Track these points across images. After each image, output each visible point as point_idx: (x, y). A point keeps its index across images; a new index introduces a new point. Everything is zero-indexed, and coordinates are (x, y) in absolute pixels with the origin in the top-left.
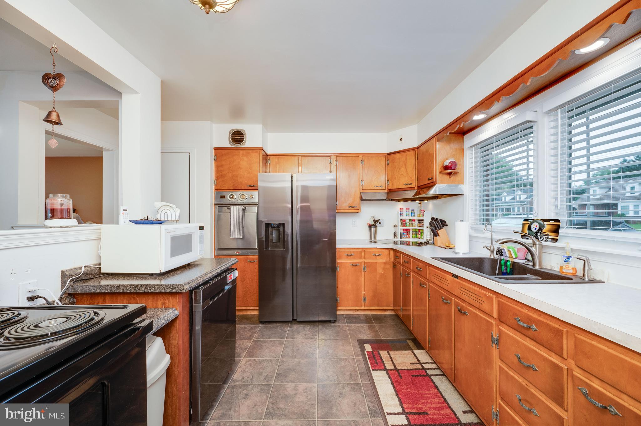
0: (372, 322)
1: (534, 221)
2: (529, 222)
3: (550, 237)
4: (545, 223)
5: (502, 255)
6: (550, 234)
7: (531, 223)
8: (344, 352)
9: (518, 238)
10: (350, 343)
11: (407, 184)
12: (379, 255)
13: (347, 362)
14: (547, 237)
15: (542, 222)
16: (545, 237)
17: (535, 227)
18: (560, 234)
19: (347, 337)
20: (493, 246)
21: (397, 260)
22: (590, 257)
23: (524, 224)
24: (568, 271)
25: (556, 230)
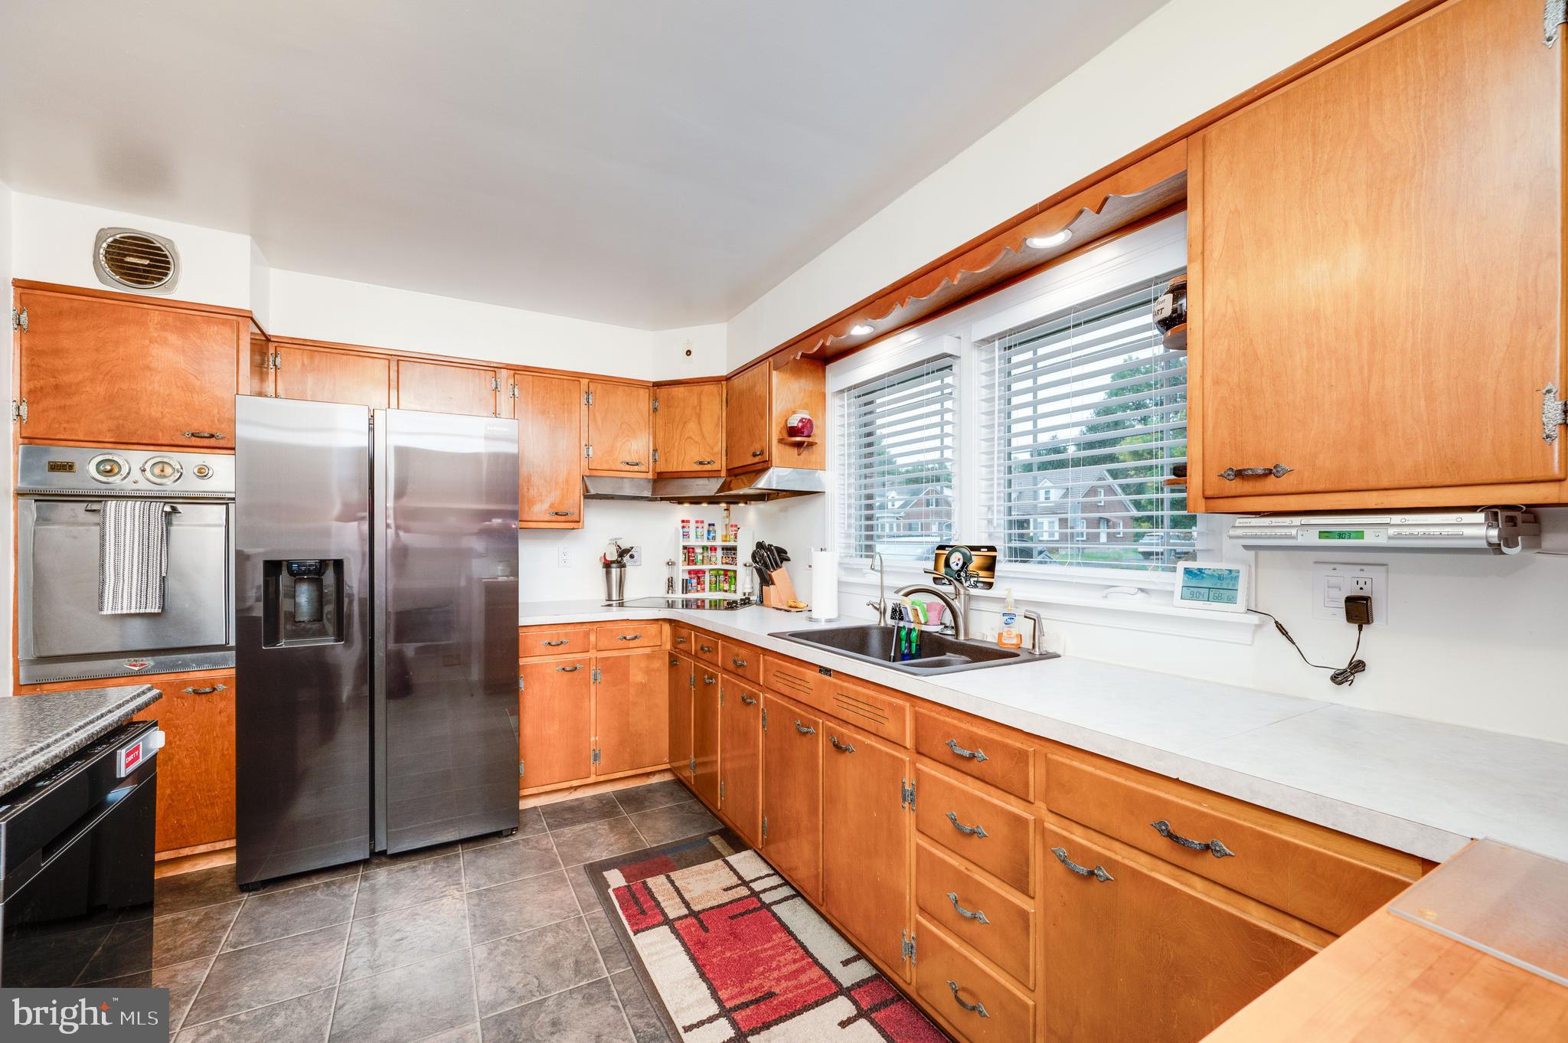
0: (618, 810)
1: (955, 549)
2: (947, 552)
3: (981, 579)
4: (973, 553)
5: (901, 619)
6: (982, 573)
7: (950, 554)
8: (550, 907)
9: (928, 582)
10: (563, 880)
11: (701, 463)
12: (636, 637)
13: (561, 932)
14: (976, 579)
15: (967, 552)
16: (972, 580)
17: (956, 560)
18: (997, 573)
19: (554, 864)
20: (884, 601)
21: (681, 646)
22: (1043, 613)
23: (937, 556)
24: (1009, 642)
25: (990, 566)
